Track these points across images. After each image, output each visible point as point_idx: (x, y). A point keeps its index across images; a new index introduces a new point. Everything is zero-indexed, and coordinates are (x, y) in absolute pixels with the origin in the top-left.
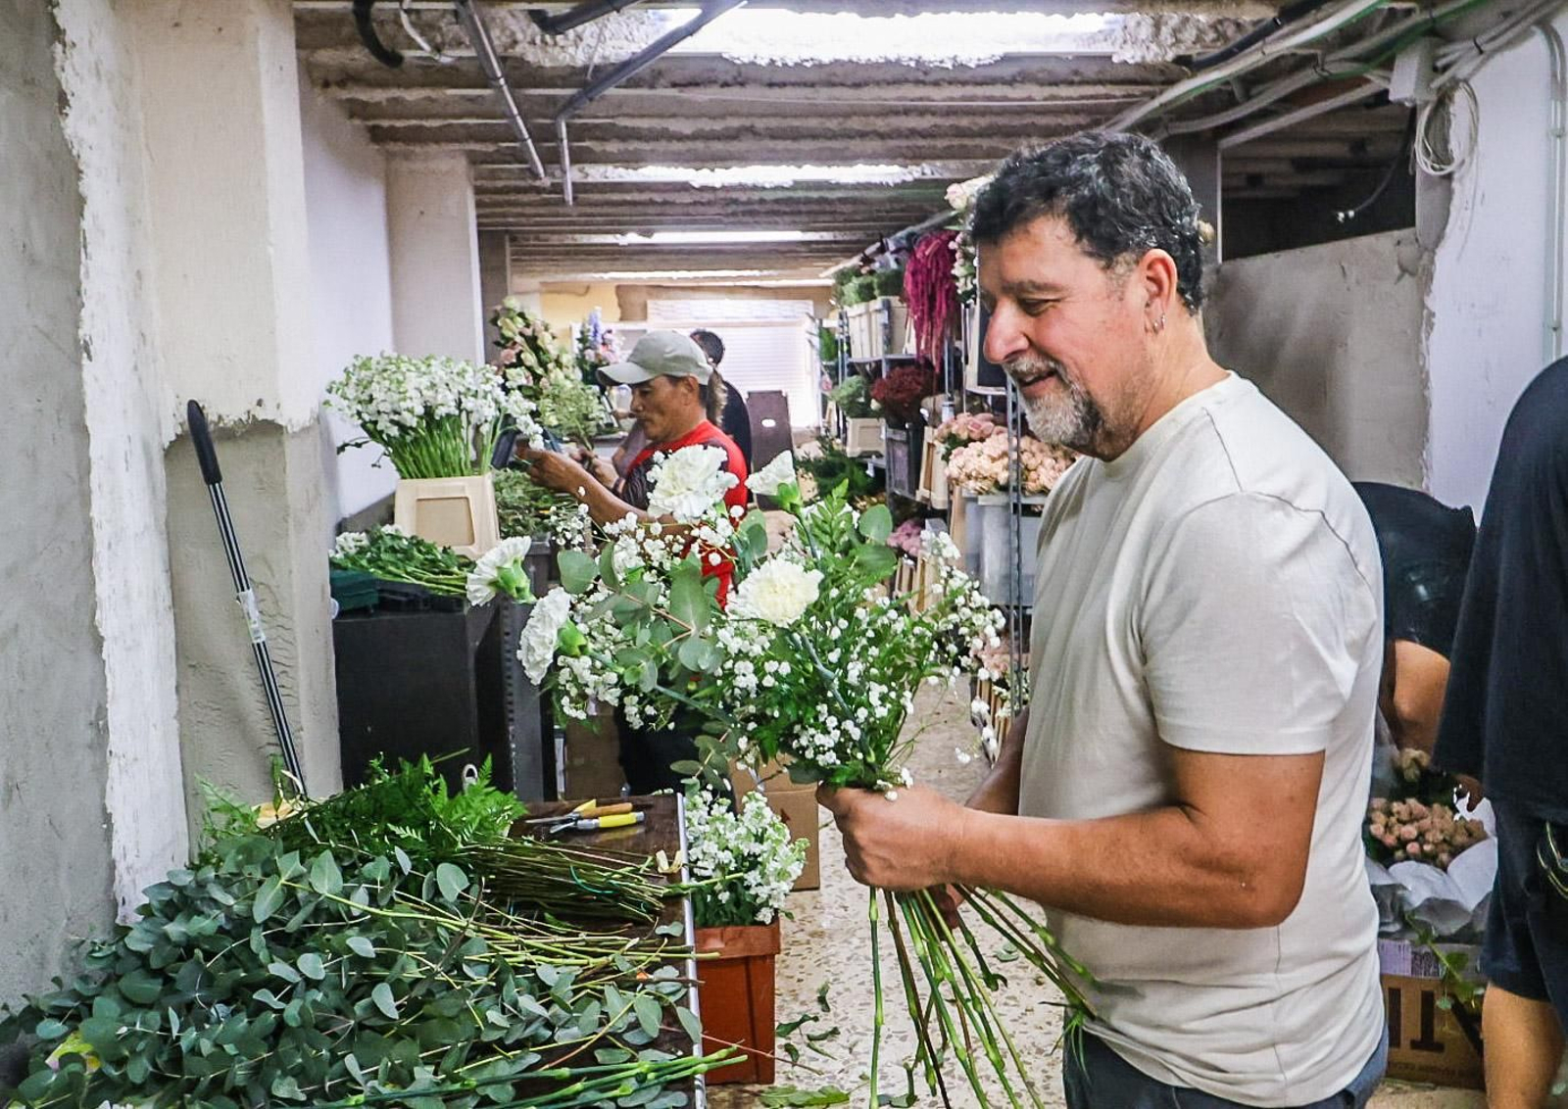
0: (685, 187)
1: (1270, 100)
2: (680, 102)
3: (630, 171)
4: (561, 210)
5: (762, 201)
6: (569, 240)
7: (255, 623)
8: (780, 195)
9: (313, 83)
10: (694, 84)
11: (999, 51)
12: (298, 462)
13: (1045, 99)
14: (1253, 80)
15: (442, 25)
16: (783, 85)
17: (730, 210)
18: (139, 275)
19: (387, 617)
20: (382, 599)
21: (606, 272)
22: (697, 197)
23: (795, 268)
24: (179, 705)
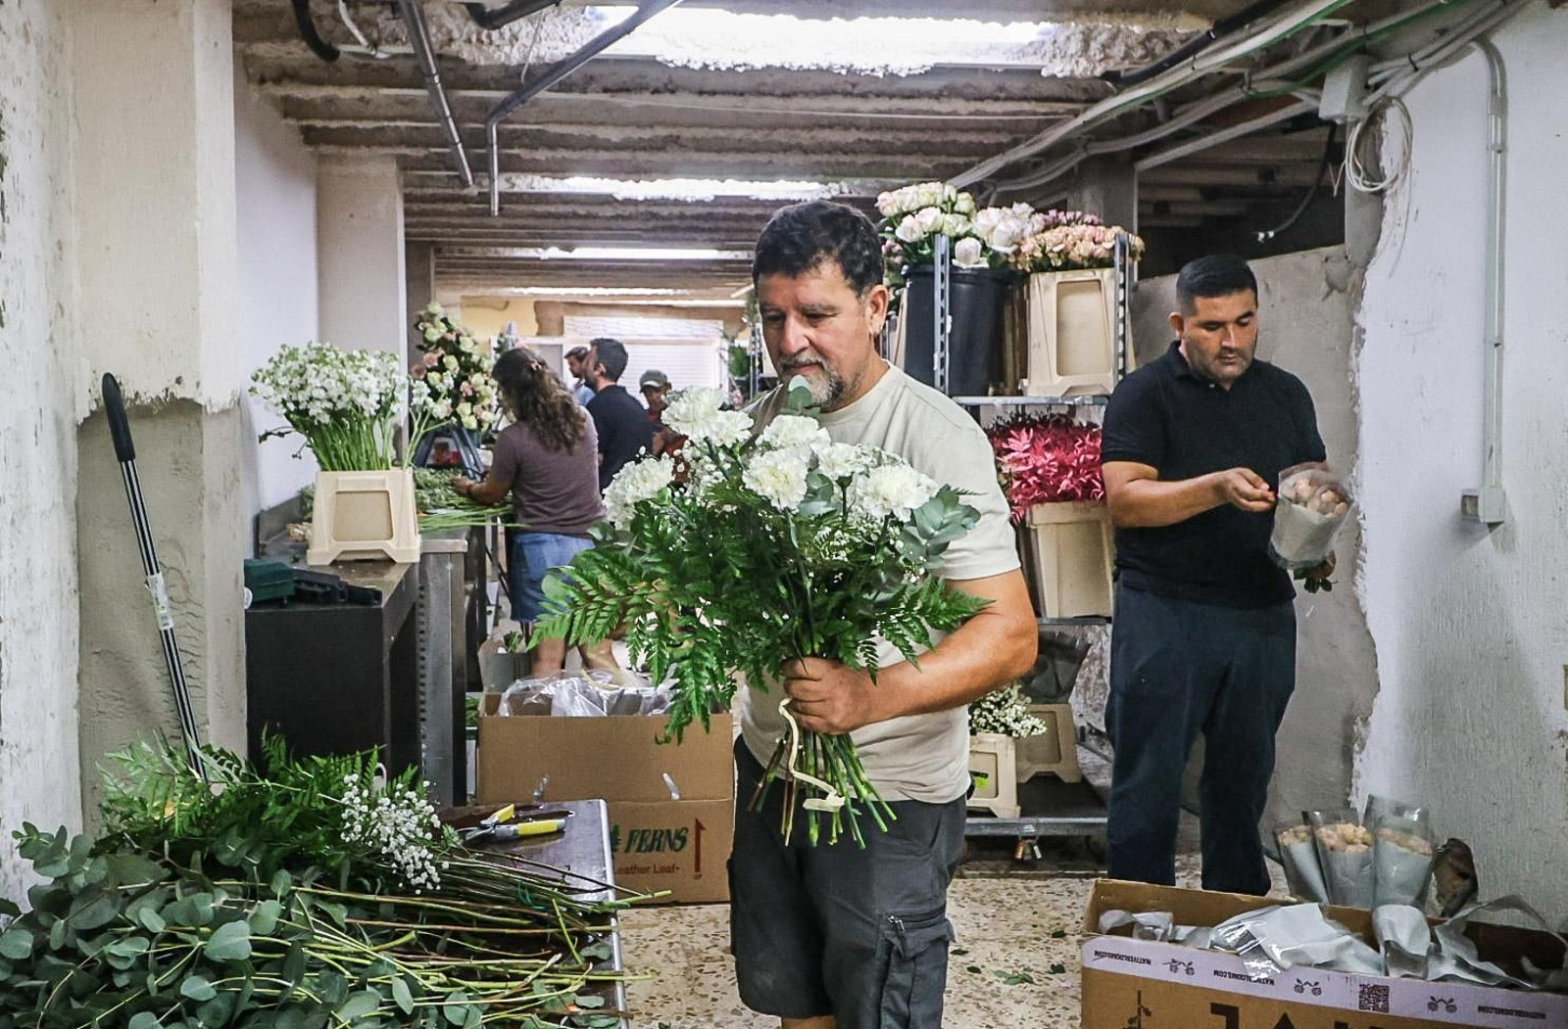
0: (608, 200)
1: (1191, 121)
2: (609, 109)
3: (557, 181)
4: (486, 221)
5: (682, 217)
6: (491, 253)
7: (163, 609)
8: (701, 210)
9: (249, 78)
10: (625, 89)
11: (930, 62)
12: (215, 445)
13: (970, 114)
14: (1176, 99)
15: (379, 20)
16: (713, 93)
17: (651, 224)
18: (60, 245)
19: (302, 608)
20: (299, 591)
21: (526, 287)
22: (620, 210)
23: (707, 287)
24: (80, 695)
